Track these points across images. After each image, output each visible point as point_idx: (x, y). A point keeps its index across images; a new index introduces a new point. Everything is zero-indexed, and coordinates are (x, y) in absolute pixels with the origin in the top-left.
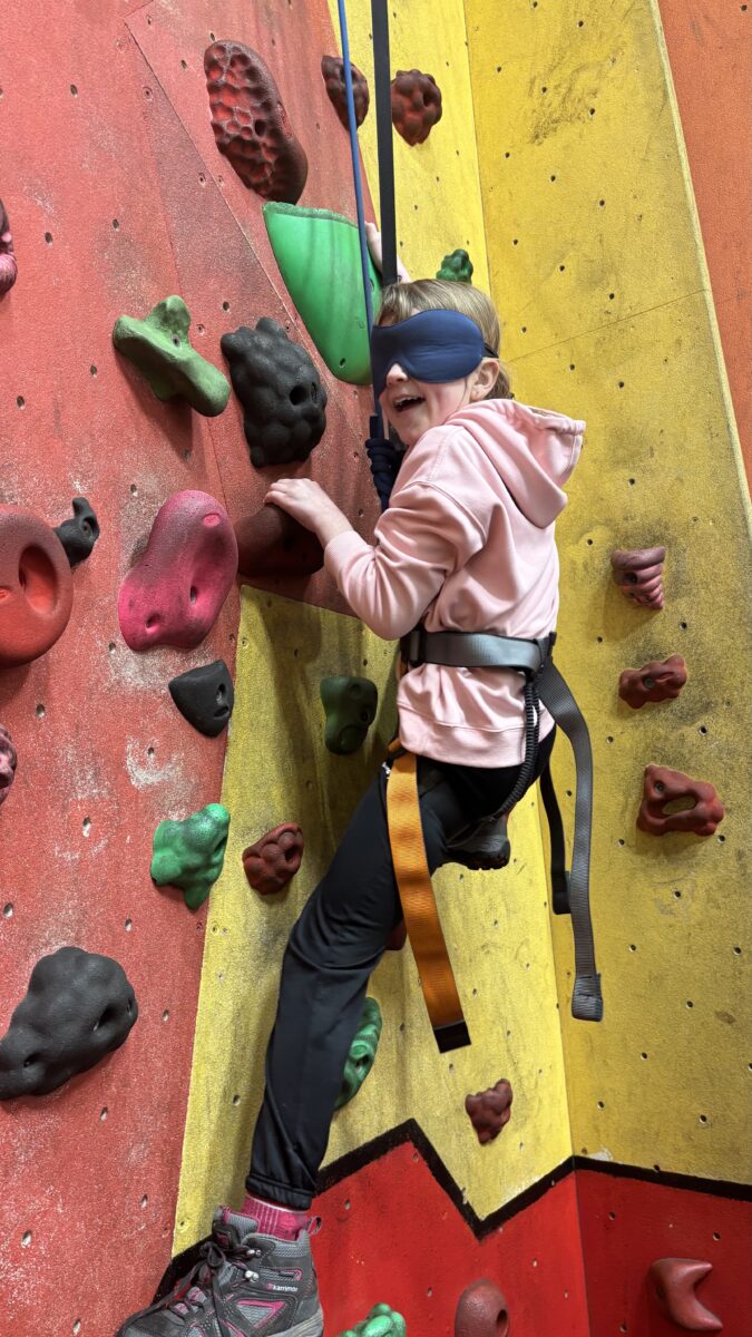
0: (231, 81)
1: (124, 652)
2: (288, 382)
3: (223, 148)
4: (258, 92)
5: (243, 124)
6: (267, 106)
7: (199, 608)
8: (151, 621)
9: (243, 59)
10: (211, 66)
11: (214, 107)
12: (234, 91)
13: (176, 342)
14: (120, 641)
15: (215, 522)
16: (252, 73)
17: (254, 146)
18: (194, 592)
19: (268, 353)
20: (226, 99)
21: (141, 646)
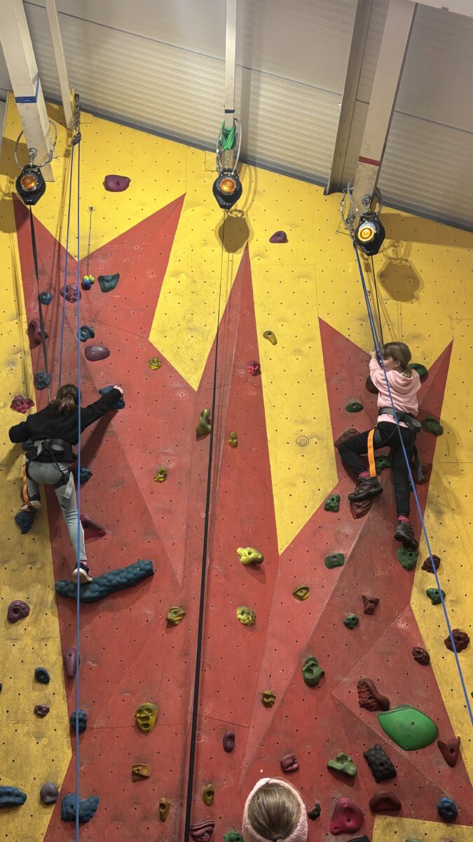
0: (362, 690)
1: (330, 835)
2: (378, 762)
3: (361, 707)
4: (369, 690)
5: (365, 700)
6: (372, 693)
7: (350, 824)
8: (336, 829)
9: (365, 683)
10: (358, 687)
11: (359, 697)
12: (363, 692)
13: (343, 763)
14: (329, 833)
15: (346, 805)
16: (367, 686)
17: (369, 704)
18: (349, 820)
19: (373, 756)
20: (362, 695)
21: (336, 834)
